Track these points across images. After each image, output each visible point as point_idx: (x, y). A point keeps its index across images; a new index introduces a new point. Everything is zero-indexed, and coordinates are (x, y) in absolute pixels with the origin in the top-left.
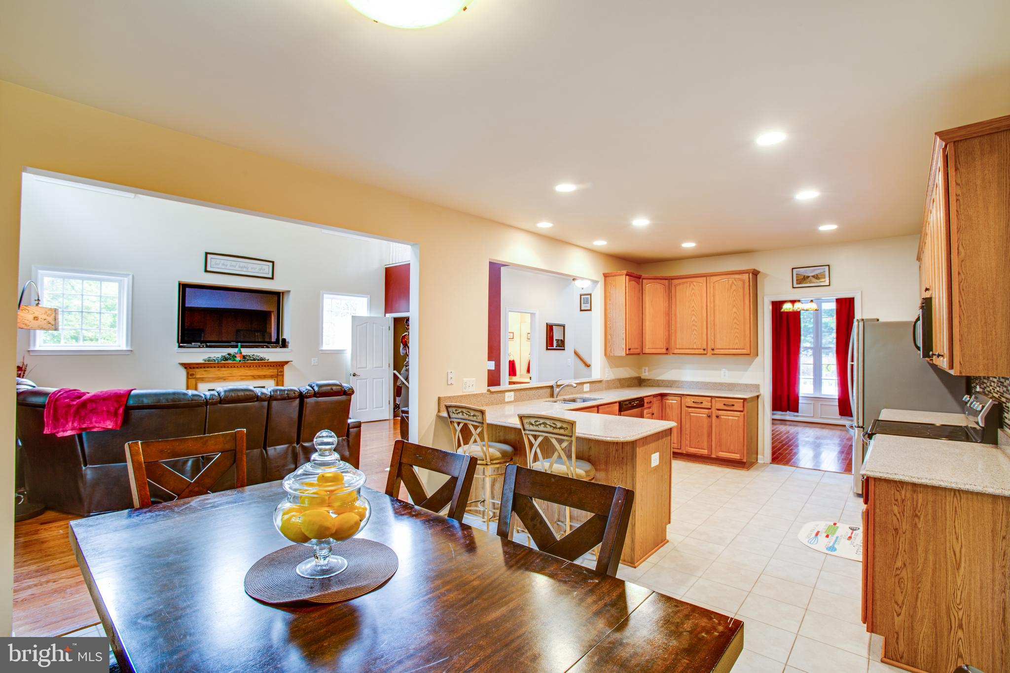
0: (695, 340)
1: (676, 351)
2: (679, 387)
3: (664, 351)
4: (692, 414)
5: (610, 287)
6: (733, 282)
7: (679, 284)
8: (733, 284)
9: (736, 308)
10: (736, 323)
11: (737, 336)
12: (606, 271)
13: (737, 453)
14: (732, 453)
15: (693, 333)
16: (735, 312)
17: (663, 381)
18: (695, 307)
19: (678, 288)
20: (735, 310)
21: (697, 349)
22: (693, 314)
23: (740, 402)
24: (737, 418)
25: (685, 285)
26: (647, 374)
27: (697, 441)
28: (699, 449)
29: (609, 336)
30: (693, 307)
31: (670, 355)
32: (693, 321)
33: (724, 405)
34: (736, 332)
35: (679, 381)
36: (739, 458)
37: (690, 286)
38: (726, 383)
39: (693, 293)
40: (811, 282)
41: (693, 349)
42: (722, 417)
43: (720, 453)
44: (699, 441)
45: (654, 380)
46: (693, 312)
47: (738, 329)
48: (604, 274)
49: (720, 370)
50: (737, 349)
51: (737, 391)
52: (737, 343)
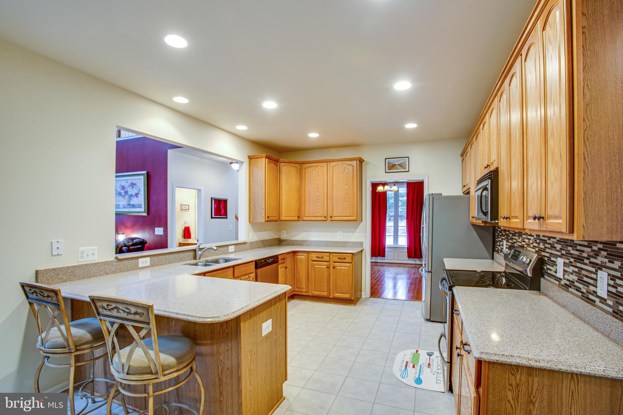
0: (319, 210)
1: (305, 218)
2: (308, 245)
3: (296, 218)
4: (315, 266)
5: (253, 167)
6: (346, 167)
7: (308, 167)
8: (346, 168)
9: (348, 186)
10: (347, 197)
11: (348, 207)
12: (251, 154)
13: (347, 294)
14: (344, 294)
15: (318, 205)
16: (347, 189)
17: (296, 241)
18: (319, 185)
19: (306, 170)
20: (347, 187)
21: (320, 217)
22: (318, 191)
23: (349, 256)
24: (347, 268)
25: (312, 168)
26: (285, 236)
27: (320, 286)
28: (321, 292)
29: (253, 206)
30: (317, 185)
31: (300, 221)
32: (317, 196)
33: (339, 258)
34: (347, 204)
35: (308, 240)
36: (349, 297)
37: (315, 169)
38: (341, 242)
39: (318, 174)
40: (397, 169)
41: (317, 217)
42: (337, 267)
43: (336, 294)
44: (321, 286)
45: (290, 240)
46: (318, 189)
47: (349, 202)
48: (248, 156)
49: (337, 232)
50: (348, 216)
51: (348, 247)
52: (348, 212)
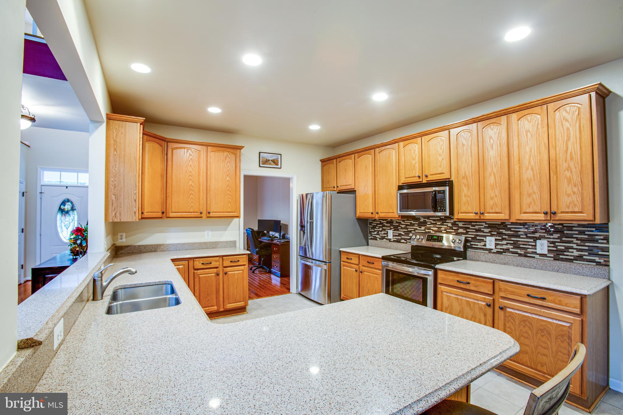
0: (192, 204)
1: (171, 215)
2: (164, 251)
3: (160, 215)
4: (200, 276)
6: (227, 155)
7: (177, 148)
8: (227, 157)
10: (228, 190)
11: (229, 201)
13: (242, 302)
14: (238, 302)
15: (190, 198)
16: (228, 181)
17: (145, 246)
18: (192, 171)
19: (175, 151)
20: (228, 178)
21: (194, 212)
22: (190, 179)
23: (244, 257)
24: (241, 272)
25: (183, 150)
26: (124, 240)
27: (207, 299)
28: (209, 307)
30: (190, 172)
31: (164, 219)
32: (190, 186)
33: (231, 262)
34: (229, 198)
35: (165, 244)
36: (244, 305)
37: (187, 152)
38: (210, 242)
39: (191, 159)
40: (270, 164)
41: (189, 212)
42: (229, 273)
43: (228, 305)
44: (208, 300)
45: (135, 246)
46: (190, 177)
47: (231, 195)
49: (204, 231)
50: (229, 212)
51: (219, 248)
52: (229, 207)
